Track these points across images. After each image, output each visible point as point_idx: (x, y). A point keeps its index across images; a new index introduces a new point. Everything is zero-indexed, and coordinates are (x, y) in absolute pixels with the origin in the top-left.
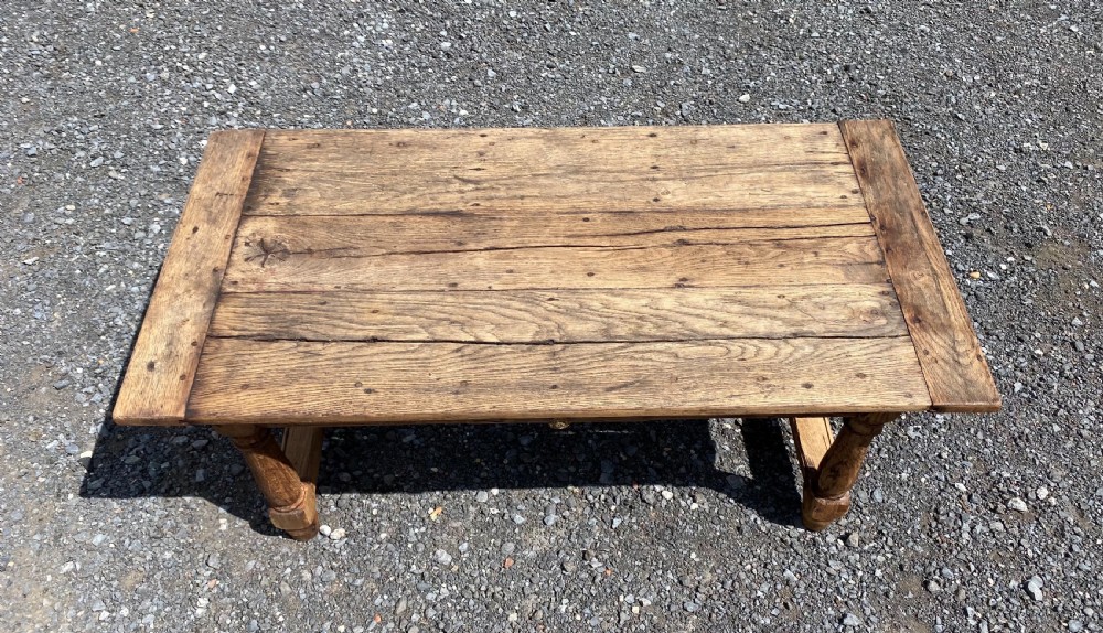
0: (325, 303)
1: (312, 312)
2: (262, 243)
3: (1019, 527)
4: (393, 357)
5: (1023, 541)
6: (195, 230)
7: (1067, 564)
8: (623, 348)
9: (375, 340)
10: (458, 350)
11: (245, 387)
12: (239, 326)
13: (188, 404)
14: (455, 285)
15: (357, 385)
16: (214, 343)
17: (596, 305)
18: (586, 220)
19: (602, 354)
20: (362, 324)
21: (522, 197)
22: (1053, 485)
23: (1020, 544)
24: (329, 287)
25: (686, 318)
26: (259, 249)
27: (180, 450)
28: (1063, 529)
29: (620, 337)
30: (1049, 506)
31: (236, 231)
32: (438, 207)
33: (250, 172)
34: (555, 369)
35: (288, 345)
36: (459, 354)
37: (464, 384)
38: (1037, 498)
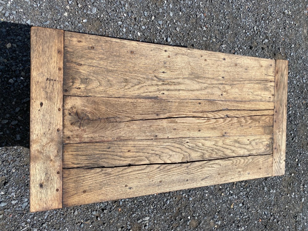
0: (109, 148)
1: (105, 153)
2: (77, 114)
4: (138, 172)
6: (42, 104)
8: (207, 163)
9: (130, 165)
10: (158, 168)
11: (84, 192)
12: (76, 162)
13: (63, 202)
14: (156, 136)
15: (126, 186)
16: (67, 172)
17: (200, 144)
18: (200, 103)
19: (201, 166)
20: (125, 158)
21: (179, 90)
24: (110, 139)
25: (224, 150)
26: (76, 117)
27: (6, 126)
29: (206, 158)
31: (63, 106)
32: (149, 94)
33: (62, 65)
34: (188, 173)
35: (98, 170)
36: (159, 169)
37: (161, 182)
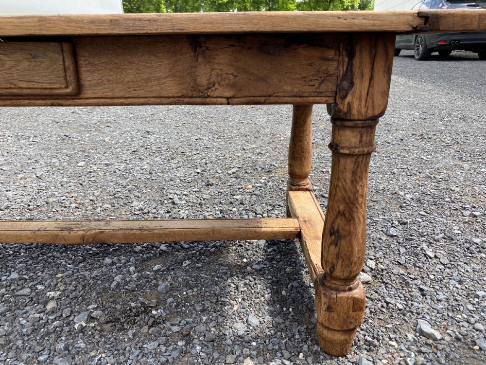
3: (377, 292)
5: (388, 299)
7: (429, 301)
22: (373, 258)
23: (387, 303)
28: (404, 280)
30: (382, 270)
38: (372, 269)
